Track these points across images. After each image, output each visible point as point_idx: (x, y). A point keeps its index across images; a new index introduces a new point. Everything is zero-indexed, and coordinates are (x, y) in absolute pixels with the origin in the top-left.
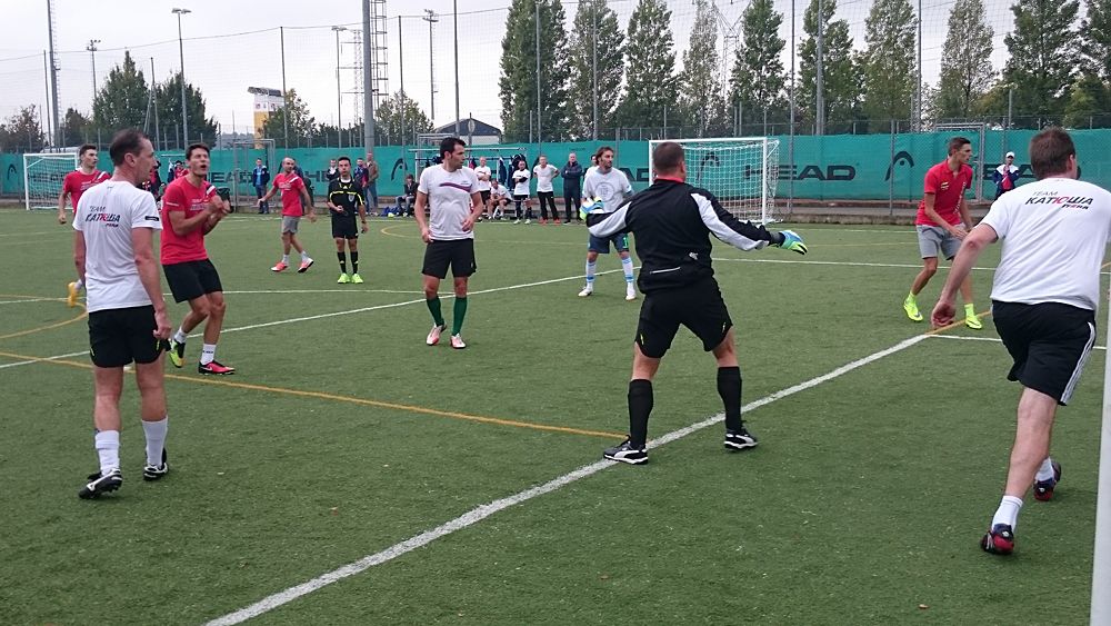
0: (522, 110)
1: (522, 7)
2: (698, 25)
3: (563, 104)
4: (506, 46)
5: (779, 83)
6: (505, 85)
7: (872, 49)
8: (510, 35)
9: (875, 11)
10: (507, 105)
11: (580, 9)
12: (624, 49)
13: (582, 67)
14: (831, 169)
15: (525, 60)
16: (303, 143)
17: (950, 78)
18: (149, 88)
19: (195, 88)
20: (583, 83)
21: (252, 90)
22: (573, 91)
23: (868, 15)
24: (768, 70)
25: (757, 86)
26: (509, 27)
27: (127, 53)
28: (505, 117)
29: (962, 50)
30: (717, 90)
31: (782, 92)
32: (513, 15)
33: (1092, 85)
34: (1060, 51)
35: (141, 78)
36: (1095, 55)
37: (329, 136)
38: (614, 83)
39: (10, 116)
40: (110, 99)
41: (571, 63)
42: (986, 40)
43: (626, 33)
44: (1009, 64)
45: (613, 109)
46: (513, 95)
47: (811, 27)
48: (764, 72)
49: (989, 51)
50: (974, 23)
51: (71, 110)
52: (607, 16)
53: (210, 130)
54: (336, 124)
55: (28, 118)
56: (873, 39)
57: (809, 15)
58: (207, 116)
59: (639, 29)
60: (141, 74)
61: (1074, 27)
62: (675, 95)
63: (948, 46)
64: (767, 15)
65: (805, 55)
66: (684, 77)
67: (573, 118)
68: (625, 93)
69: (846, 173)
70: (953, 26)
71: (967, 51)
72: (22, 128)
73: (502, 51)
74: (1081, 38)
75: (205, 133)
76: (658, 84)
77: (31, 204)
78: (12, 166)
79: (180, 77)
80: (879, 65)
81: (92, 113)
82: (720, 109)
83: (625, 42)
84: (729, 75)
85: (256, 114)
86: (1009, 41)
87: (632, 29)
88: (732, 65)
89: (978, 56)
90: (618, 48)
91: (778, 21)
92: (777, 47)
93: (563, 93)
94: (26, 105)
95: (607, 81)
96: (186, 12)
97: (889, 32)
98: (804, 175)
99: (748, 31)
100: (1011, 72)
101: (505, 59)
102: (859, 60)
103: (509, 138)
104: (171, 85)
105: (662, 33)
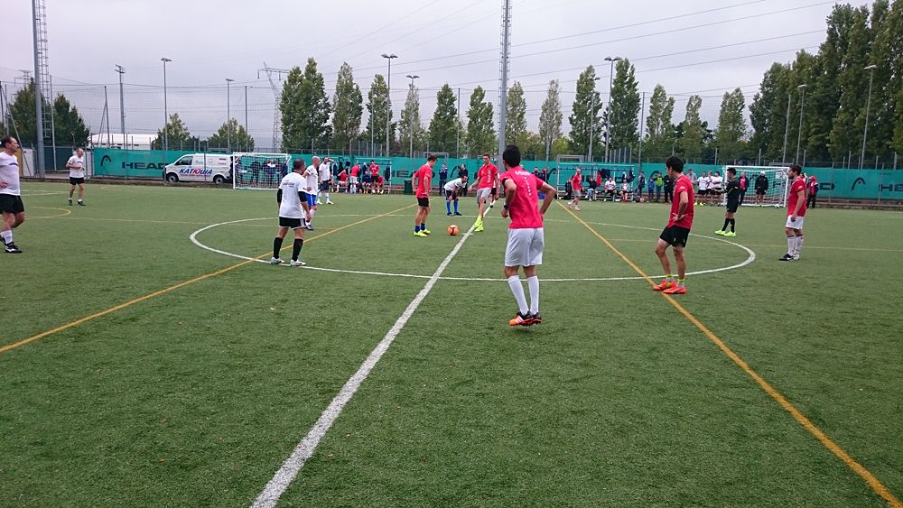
11: (339, 81)
34: (594, 125)
43: (366, 96)
47: (473, 103)
49: (560, 123)
57: (472, 98)
59: (375, 96)
61: (599, 115)
62: (390, 133)
65: (471, 117)
70: (545, 109)
76: (382, 127)
79: (61, 97)
84: (428, 125)
87: (370, 96)
88: (430, 121)
91: (454, 99)
92: (454, 112)
99: (439, 102)
104: (57, 103)
105: (386, 99)
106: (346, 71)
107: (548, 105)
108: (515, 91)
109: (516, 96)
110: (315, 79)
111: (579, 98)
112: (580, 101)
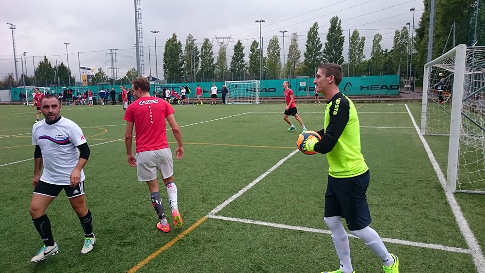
0: (170, 74)
1: (169, 43)
2: (221, 49)
3: (182, 72)
4: (165, 55)
5: (243, 66)
6: (165, 66)
7: (269, 56)
8: (166, 52)
9: (269, 46)
10: (165, 72)
11: (187, 44)
12: (199, 56)
13: (188, 61)
14: (270, 89)
15: (171, 59)
17: (289, 64)
18: (53, 67)
19: (67, 67)
20: (188, 66)
21: (81, 68)
22: (185, 68)
25: (237, 67)
26: (166, 50)
27: (45, 56)
28: (165, 76)
29: (292, 56)
30: (226, 68)
31: (244, 68)
32: (167, 46)
34: (318, 57)
36: (327, 58)
38: (197, 66)
40: (40, 71)
41: (184, 60)
42: (299, 54)
43: (200, 51)
44: (305, 60)
45: (197, 73)
46: (167, 69)
47: (252, 50)
48: (239, 63)
49: (299, 57)
50: (295, 49)
52: (195, 46)
53: (73, 80)
54: (115, 78)
55: (10, 77)
56: (269, 53)
57: (251, 47)
58: (72, 76)
59: (204, 50)
60: (50, 63)
61: (321, 50)
62: (214, 69)
63: (289, 56)
64: (241, 46)
65: (250, 58)
66: (217, 64)
67: (186, 76)
68: (201, 68)
70: (290, 50)
71: (294, 57)
72: (8, 80)
73: (163, 56)
74: (323, 54)
76: (209, 66)
77: (29, 104)
78: (15, 92)
79: (62, 64)
80: (270, 60)
81: (33, 75)
82: (227, 73)
83: (200, 54)
84: (230, 64)
85: (82, 75)
86: (305, 54)
87: (202, 50)
88: (231, 61)
89: (297, 58)
91: (243, 48)
92: (243, 56)
94: (10, 73)
95: (195, 65)
97: (273, 52)
98: (262, 91)
99: (235, 51)
100: (305, 62)
101: (164, 59)
103: (167, 82)
104: (60, 66)
105: (210, 52)
107: (291, 47)
108: (273, 41)
109: (274, 44)
110: (176, 44)
111: (308, 42)
112: (308, 44)
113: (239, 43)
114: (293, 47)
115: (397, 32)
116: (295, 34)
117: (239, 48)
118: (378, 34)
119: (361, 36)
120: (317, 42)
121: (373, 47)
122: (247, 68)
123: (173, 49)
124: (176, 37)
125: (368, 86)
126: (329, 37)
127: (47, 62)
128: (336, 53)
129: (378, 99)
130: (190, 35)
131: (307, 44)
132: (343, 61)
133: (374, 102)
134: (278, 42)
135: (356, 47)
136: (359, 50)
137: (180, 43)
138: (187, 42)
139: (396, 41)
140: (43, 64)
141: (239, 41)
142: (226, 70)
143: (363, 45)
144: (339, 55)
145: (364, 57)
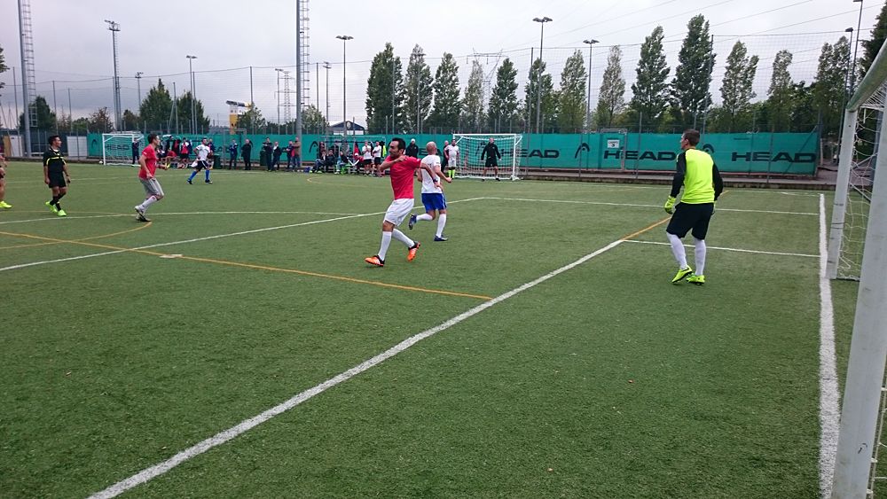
0: (377, 117)
1: (379, 61)
2: (473, 74)
3: (400, 114)
4: (370, 82)
5: (513, 106)
6: (369, 103)
7: (563, 89)
8: (372, 76)
9: (566, 69)
10: (369, 114)
11: (411, 63)
12: (433, 86)
13: (411, 95)
14: (546, 151)
15: (380, 89)
16: (259, 132)
17: (602, 106)
18: (173, 99)
19: (198, 100)
20: (410, 103)
21: (229, 102)
22: (405, 108)
23: (563, 71)
24: (508, 99)
25: (503, 108)
26: (372, 73)
27: (160, 80)
28: (368, 120)
29: (610, 91)
30: (482, 109)
31: (515, 111)
32: (374, 66)
33: (675, 112)
34: (659, 93)
35: (167, 95)
36: (678, 96)
37: (272, 128)
38: (428, 103)
39: (92, 113)
40: (149, 106)
41: (405, 92)
42: (622, 86)
43: (434, 77)
44: (634, 99)
45: (426, 118)
46: (373, 109)
47: (533, 77)
48: (506, 100)
49: (623, 92)
50: (616, 77)
51: (127, 111)
52: (424, 68)
53: (207, 123)
54: (276, 122)
55: (102, 114)
56: (565, 84)
57: (531, 70)
58: (205, 116)
59: (441, 75)
60: (168, 91)
61: (668, 81)
62: (459, 112)
63: (602, 89)
64: (510, 70)
65: (528, 92)
66: (465, 101)
67: (405, 123)
68: (434, 109)
69: (554, 154)
70: (605, 78)
71: (612, 92)
72: (98, 120)
73: (368, 85)
74: (670, 87)
75: (204, 125)
76: (451, 105)
78: (94, 140)
79: (189, 94)
80: (565, 97)
81: (139, 113)
82: (482, 120)
83: (434, 82)
84: (489, 101)
85: (231, 116)
86: (633, 87)
87: (438, 76)
88: (490, 96)
89: (617, 95)
90: (430, 85)
91: (515, 73)
92: (514, 87)
93: (400, 109)
94: (102, 107)
95: (423, 103)
96: (194, 57)
97: (572, 81)
98: (532, 155)
99: (499, 78)
100: (634, 104)
101: (369, 89)
102: (555, 96)
103: (371, 131)
104: (185, 97)
105: (454, 78)
106: (418, 54)
107: (609, 72)
108: (574, 60)
109: (575, 67)
110: (391, 63)
111: (642, 63)
112: (642, 68)
113: (507, 64)
114: (612, 74)
115: (826, 48)
116: (616, 48)
117: (506, 72)
118: (785, 52)
119: (749, 55)
120: (660, 64)
121: (774, 76)
122: (519, 111)
123: (384, 71)
124: (391, 49)
125: (749, 154)
126: (684, 55)
127: (163, 90)
128: (696, 88)
129: (765, 181)
130: (417, 46)
131: (639, 67)
132: (710, 102)
133: (755, 187)
134: (582, 62)
135: (739, 75)
136: (744, 82)
137: (398, 61)
138: (411, 59)
139: (823, 65)
140: (156, 92)
141: (507, 60)
142: (481, 113)
143: (754, 71)
144: (701, 91)
145: (754, 95)
